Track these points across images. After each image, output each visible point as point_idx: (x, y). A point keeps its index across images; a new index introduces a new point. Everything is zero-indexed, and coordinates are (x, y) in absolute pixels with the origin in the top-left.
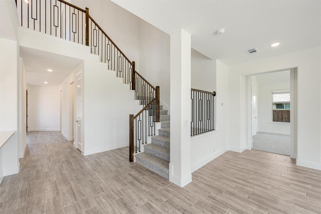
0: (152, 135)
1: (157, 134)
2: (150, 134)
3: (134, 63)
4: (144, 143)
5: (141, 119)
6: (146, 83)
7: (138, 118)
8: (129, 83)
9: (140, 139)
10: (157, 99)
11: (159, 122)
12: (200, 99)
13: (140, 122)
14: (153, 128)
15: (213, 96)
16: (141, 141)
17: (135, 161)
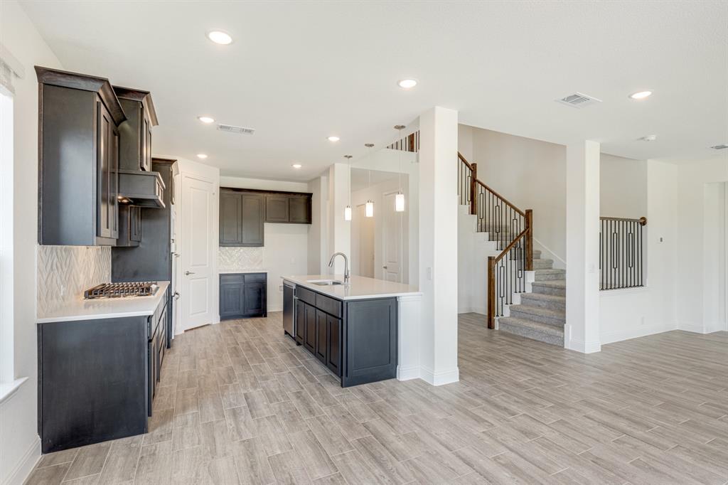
0: (520, 292)
1: (529, 290)
2: (518, 290)
3: (474, 165)
4: (509, 302)
5: (504, 265)
6: (504, 204)
7: (500, 262)
8: (467, 202)
9: (502, 295)
10: (528, 234)
11: (532, 270)
12: (613, 231)
13: (502, 268)
14: (522, 279)
15: (640, 226)
16: (504, 299)
17: (497, 328)
